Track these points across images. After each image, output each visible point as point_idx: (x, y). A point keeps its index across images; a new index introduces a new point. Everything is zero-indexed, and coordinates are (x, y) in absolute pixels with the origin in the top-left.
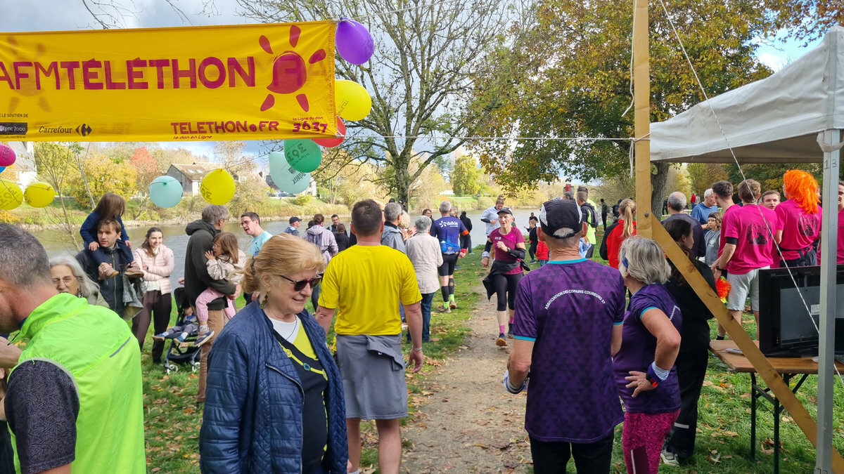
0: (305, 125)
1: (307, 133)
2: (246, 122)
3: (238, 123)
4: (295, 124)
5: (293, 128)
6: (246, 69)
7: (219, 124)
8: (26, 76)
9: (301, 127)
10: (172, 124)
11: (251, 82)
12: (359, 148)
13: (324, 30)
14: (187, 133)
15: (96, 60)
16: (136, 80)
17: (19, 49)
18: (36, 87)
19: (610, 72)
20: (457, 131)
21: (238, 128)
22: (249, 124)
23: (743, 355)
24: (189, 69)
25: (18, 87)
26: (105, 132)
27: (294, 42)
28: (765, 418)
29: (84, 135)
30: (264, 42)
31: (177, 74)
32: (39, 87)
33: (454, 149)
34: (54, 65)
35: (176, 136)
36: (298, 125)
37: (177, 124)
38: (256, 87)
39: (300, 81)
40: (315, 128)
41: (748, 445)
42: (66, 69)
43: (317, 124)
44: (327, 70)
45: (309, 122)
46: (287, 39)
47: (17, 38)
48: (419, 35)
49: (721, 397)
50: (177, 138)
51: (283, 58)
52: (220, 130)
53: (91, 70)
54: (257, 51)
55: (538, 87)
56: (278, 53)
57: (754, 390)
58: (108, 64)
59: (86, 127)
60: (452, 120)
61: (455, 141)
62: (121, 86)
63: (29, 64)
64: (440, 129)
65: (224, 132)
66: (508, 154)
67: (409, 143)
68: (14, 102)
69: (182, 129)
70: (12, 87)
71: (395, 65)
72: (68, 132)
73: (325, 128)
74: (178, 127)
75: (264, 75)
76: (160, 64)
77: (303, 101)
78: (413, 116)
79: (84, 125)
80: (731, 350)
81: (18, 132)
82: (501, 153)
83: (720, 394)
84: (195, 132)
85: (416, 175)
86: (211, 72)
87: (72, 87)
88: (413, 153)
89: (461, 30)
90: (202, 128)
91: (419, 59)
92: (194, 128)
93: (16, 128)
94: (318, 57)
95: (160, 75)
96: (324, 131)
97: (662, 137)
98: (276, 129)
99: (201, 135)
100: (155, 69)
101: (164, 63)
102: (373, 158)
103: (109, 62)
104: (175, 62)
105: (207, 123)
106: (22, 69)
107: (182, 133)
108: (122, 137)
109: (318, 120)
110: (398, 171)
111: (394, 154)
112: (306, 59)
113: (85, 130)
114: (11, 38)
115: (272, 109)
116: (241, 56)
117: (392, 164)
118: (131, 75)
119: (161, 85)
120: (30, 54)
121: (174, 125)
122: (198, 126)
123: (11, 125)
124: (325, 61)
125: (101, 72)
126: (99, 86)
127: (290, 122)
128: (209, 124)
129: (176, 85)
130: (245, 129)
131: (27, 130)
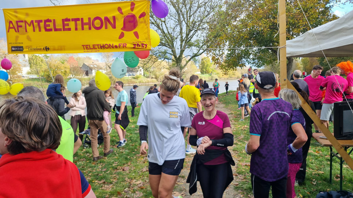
0: (138, 45)
1: (139, 49)
2: (113, 44)
3: (110, 45)
4: (134, 45)
5: (133, 46)
6: (112, 21)
7: (102, 45)
8: (21, 26)
9: (136, 46)
10: (82, 46)
11: (114, 27)
12: (161, 54)
13: (145, 4)
14: (89, 49)
15: (49, 19)
16: (66, 27)
17: (18, 15)
18: (25, 31)
19: (268, 20)
20: (202, 47)
21: (110, 47)
22: (114, 45)
23: (327, 139)
24: (88, 22)
25: (18, 32)
26: (55, 50)
27: (132, 9)
28: (336, 166)
29: (47, 51)
30: (120, 9)
31: (83, 24)
32: (26, 31)
33: (201, 54)
34: (32, 21)
35: (85, 50)
36: (135, 45)
37: (84, 45)
38: (116, 29)
39: (135, 26)
40: (142, 46)
41: (329, 177)
42: (37, 23)
43: (143, 44)
44: (146, 21)
45: (140, 44)
46: (130, 8)
47: (18, 10)
48: (185, 6)
49: (316, 157)
50: (85, 51)
51: (127, 16)
52: (103, 48)
53: (47, 23)
54: (116, 13)
55: (236, 27)
56: (126, 14)
57: (331, 154)
58: (54, 20)
59: (47, 47)
60: (200, 42)
61: (201, 51)
62: (60, 30)
63: (22, 21)
64: (195, 46)
65: (104, 48)
66: (224, 56)
67: (182, 52)
68: (17, 38)
69: (87, 47)
70: (16, 31)
71: (176, 19)
72: (40, 49)
73: (146, 46)
74: (85, 47)
75: (120, 24)
76: (76, 20)
77: (136, 34)
78: (183, 41)
79: (46, 47)
80: (321, 137)
81: (20, 50)
82: (221, 56)
83: (316, 156)
84: (92, 49)
85: (185, 65)
86: (97, 23)
87: (40, 30)
88: (183, 56)
89: (203, 3)
90: (95, 47)
91: (185, 16)
92: (92, 47)
93: (19, 49)
94: (142, 15)
95: (76, 25)
96: (146, 47)
97: (291, 46)
98: (126, 47)
99: (95, 50)
100: (74, 22)
101: (78, 19)
102: (166, 58)
103: (55, 20)
104: (82, 19)
105: (97, 45)
106: (20, 24)
107: (87, 49)
108: (62, 51)
109: (143, 43)
110: (177, 64)
111: (175, 57)
112: (137, 16)
113: (47, 49)
114: (15, 11)
115: (123, 38)
116: (110, 16)
117: (175, 61)
118: (64, 25)
119: (76, 29)
120: (22, 17)
121: (83, 46)
122: (93, 46)
123: (17, 47)
124: (145, 17)
125: (51, 24)
126: (50, 30)
127: (131, 44)
128: (98, 45)
129: (83, 29)
130: (113, 47)
131: (23, 49)
